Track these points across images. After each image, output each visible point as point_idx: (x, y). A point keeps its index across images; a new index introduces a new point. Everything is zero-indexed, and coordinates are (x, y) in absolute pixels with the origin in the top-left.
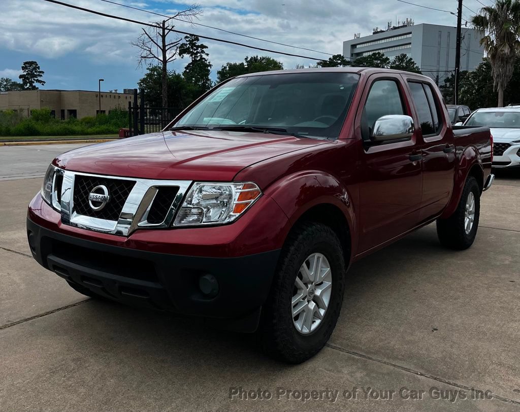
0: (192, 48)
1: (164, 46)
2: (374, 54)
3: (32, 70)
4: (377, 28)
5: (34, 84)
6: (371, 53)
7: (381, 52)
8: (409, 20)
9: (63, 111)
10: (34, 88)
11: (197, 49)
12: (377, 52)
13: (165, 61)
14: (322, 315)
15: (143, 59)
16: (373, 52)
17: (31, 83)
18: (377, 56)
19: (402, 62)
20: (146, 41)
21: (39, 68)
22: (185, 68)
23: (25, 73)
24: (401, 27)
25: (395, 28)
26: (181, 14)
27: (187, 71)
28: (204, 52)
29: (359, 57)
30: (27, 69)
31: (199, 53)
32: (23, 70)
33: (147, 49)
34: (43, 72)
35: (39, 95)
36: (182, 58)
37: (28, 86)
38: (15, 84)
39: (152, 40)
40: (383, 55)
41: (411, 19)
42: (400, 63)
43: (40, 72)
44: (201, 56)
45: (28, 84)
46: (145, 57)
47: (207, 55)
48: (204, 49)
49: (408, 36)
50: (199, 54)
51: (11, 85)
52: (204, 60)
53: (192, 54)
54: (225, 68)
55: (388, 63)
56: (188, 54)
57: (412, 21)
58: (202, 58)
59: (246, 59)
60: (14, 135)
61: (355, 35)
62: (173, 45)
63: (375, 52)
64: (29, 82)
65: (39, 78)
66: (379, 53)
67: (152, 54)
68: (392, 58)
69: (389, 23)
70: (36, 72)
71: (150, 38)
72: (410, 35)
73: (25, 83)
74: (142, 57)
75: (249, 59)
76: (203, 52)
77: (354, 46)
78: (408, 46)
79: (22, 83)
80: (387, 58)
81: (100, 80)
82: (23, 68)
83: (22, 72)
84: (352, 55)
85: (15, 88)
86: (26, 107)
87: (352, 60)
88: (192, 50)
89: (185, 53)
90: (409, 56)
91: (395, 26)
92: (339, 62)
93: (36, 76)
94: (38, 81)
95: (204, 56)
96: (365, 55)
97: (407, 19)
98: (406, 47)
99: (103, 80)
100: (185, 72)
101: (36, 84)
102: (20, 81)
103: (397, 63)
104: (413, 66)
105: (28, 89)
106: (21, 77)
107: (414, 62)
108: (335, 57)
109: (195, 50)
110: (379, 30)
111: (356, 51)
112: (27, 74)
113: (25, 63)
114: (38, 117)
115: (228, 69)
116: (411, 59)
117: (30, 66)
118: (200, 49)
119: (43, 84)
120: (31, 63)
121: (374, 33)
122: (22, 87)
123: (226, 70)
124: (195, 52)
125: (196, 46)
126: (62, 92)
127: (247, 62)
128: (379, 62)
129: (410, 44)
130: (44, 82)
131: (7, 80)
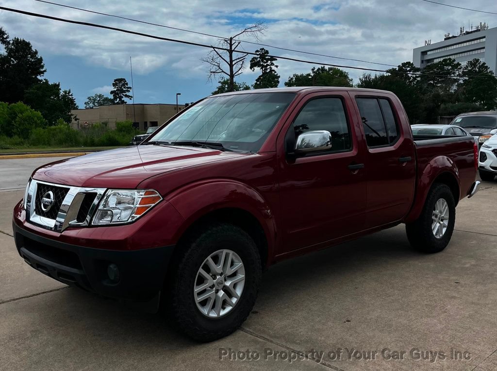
0: (263, 61)
1: (231, 61)
2: (445, 60)
3: (121, 86)
4: (449, 34)
5: (123, 99)
6: (442, 59)
7: (452, 57)
8: (483, 24)
9: (146, 123)
10: (123, 102)
11: (267, 62)
12: (449, 57)
13: (232, 76)
14: (234, 303)
15: (213, 74)
16: (444, 58)
17: (121, 98)
18: (448, 61)
19: (475, 66)
20: (215, 57)
21: (127, 84)
22: (256, 80)
23: (115, 89)
24: (474, 31)
25: (468, 33)
26: (248, 30)
27: (258, 83)
28: (274, 65)
29: (429, 64)
30: (117, 85)
31: (269, 65)
32: (113, 86)
33: (216, 64)
34: (130, 88)
35: (125, 108)
36: (253, 71)
37: (117, 101)
38: (106, 99)
39: (220, 56)
40: (454, 60)
41: (485, 23)
42: (473, 68)
43: (128, 88)
44: (271, 68)
45: (118, 99)
46: (214, 72)
47: (277, 66)
48: (273, 62)
49: (482, 40)
50: (268, 67)
51: (103, 100)
52: (273, 72)
53: (262, 66)
54: (292, 79)
55: (460, 69)
56: (258, 67)
57: (486, 25)
58: (271, 70)
59: (313, 70)
60: (97, 146)
61: (426, 42)
62: (240, 59)
63: (446, 58)
64: (119, 98)
65: (128, 94)
66: (450, 59)
67: (221, 69)
68: (464, 64)
69: (461, 28)
70: (124, 88)
71: (219, 55)
72: (484, 40)
73: (115, 98)
74: (211, 72)
75: (316, 70)
76: (272, 64)
77: (424, 53)
78: (482, 51)
79: (112, 98)
80: (458, 63)
81: (177, 94)
82: (114, 85)
83: (113, 89)
84: (422, 62)
85: (107, 103)
86: (115, 120)
87: (422, 67)
88: (262, 63)
89: (255, 66)
90: (482, 60)
91: (468, 31)
92: (408, 69)
93: (125, 92)
94: (126, 96)
95: (273, 68)
96: (436, 61)
97: (481, 23)
98: (479, 51)
99: (180, 94)
100: (256, 84)
101: (124, 99)
102: (111, 97)
103: (469, 68)
104: (487, 70)
105: (118, 103)
106: (112, 92)
107: (487, 66)
108: (404, 64)
109: (265, 63)
110: (450, 36)
111: (427, 57)
112: (117, 90)
113: (115, 81)
114: (121, 128)
115: (294, 80)
116: (484, 63)
117: (120, 83)
118: (269, 62)
119: (130, 99)
120: (120, 80)
121: (445, 39)
122: (112, 101)
123: (293, 81)
124: (265, 65)
125: (266, 59)
126: (145, 106)
127: (314, 72)
128: (450, 67)
129: (484, 48)
130: (132, 97)
131: (100, 96)
